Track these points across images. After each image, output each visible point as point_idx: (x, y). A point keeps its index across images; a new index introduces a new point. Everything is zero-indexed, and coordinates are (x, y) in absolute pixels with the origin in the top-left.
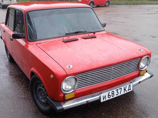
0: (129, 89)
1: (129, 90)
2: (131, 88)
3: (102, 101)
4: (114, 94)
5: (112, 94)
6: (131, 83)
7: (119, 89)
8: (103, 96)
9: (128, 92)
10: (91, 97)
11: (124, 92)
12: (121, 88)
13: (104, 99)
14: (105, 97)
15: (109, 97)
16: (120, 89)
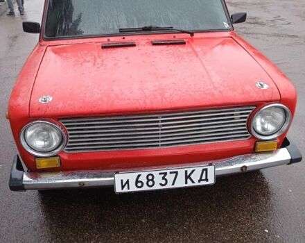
0: (204, 177)
1: (204, 180)
2: (208, 178)
3: (118, 189)
4: (152, 180)
5: (148, 180)
6: (210, 165)
7: (168, 173)
8: (122, 181)
9: (197, 184)
10: (94, 177)
11: (186, 183)
12: (177, 173)
13: (123, 187)
14: (127, 182)
15: (139, 184)
16: (171, 173)
